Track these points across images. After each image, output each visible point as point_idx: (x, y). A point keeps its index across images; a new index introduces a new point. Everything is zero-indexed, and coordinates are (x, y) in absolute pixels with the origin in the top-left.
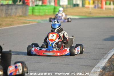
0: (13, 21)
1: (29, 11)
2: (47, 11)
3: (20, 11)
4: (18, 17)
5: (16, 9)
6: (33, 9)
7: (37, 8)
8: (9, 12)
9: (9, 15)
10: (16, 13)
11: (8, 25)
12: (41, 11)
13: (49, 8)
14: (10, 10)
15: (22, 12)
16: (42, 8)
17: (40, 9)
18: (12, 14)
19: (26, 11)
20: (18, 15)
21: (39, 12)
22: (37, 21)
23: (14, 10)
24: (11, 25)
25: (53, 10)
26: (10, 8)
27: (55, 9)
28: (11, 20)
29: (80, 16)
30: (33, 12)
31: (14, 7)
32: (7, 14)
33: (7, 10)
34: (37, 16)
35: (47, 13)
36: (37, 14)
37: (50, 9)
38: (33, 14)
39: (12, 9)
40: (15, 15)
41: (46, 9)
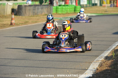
0: (38, 19)
1: (53, 10)
2: (68, 10)
3: (45, 11)
4: (43, 15)
5: (42, 8)
6: (57, 8)
7: (60, 7)
8: (36, 11)
9: (36, 14)
10: (42, 12)
11: (34, 23)
12: (63, 10)
13: (71, 7)
14: (36, 10)
15: (47, 11)
16: (64, 7)
17: (62, 9)
18: (39, 13)
19: (50, 10)
20: (43, 14)
21: (62, 11)
22: (59, 18)
23: (40, 10)
24: (36, 22)
25: (74, 9)
26: (37, 8)
27: (75, 8)
28: (37, 18)
29: (97, 13)
30: (56, 11)
31: (40, 7)
32: (35, 13)
33: (34, 9)
34: (60, 14)
35: (69, 12)
36: (60, 12)
37: (71, 9)
38: (56, 13)
39: (38, 9)
40: (41, 14)
41: (68, 9)
